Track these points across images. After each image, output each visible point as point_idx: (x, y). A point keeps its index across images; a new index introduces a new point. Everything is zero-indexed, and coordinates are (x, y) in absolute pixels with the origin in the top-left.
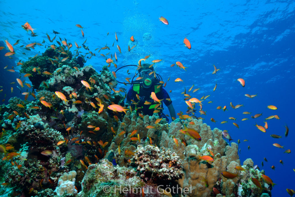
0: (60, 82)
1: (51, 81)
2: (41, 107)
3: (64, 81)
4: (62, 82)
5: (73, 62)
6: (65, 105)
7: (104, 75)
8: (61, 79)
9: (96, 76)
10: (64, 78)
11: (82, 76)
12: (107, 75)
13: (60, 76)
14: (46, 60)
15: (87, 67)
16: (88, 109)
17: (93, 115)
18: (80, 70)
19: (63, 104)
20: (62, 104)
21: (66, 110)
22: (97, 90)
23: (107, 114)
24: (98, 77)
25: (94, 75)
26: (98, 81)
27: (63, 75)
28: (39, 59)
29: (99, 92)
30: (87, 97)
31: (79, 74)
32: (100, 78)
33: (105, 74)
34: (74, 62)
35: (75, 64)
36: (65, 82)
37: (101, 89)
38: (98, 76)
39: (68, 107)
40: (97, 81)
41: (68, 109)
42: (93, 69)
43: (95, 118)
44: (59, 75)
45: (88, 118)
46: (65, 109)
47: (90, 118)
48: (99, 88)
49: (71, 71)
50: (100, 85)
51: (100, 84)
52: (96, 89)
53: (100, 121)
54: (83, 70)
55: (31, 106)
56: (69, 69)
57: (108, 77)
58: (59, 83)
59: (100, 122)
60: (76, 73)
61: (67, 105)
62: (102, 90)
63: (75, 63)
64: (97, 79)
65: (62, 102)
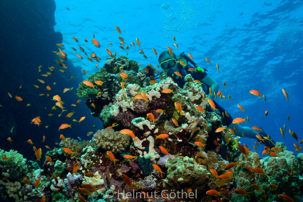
0: (126, 110)
1: (113, 110)
2: (102, 159)
3: (132, 108)
4: (129, 109)
5: (140, 74)
6: (138, 148)
7: (190, 91)
8: (126, 105)
9: (180, 95)
10: (132, 104)
11: (159, 98)
12: (194, 91)
13: (126, 101)
14: (105, 77)
15: (164, 83)
16: (174, 151)
17: (185, 165)
18: (155, 89)
19: (135, 147)
20: (133, 147)
21: (141, 156)
22: (186, 119)
23: (207, 157)
24: (184, 97)
25: (176, 93)
26: (186, 103)
27: (128, 99)
28: (96, 78)
29: (189, 122)
30: (171, 132)
31: (154, 95)
32: (187, 98)
33: (191, 89)
34: (142, 75)
35: (144, 78)
36: (133, 110)
37: (191, 116)
38: (183, 95)
39: (143, 151)
40: (184, 103)
41: (143, 155)
42: (174, 84)
43: (190, 169)
44: (124, 100)
45: (178, 171)
46: (139, 154)
47: (181, 171)
48: (188, 116)
49: (140, 92)
50: (190, 110)
51: (189, 107)
52: (184, 116)
53: (199, 174)
54: (159, 89)
55: (86, 157)
56: (137, 89)
57: (197, 92)
58: (125, 112)
59: (197, 174)
60: (148, 94)
61: (141, 148)
62: (193, 117)
63: (144, 76)
64: (183, 100)
65: (133, 143)
